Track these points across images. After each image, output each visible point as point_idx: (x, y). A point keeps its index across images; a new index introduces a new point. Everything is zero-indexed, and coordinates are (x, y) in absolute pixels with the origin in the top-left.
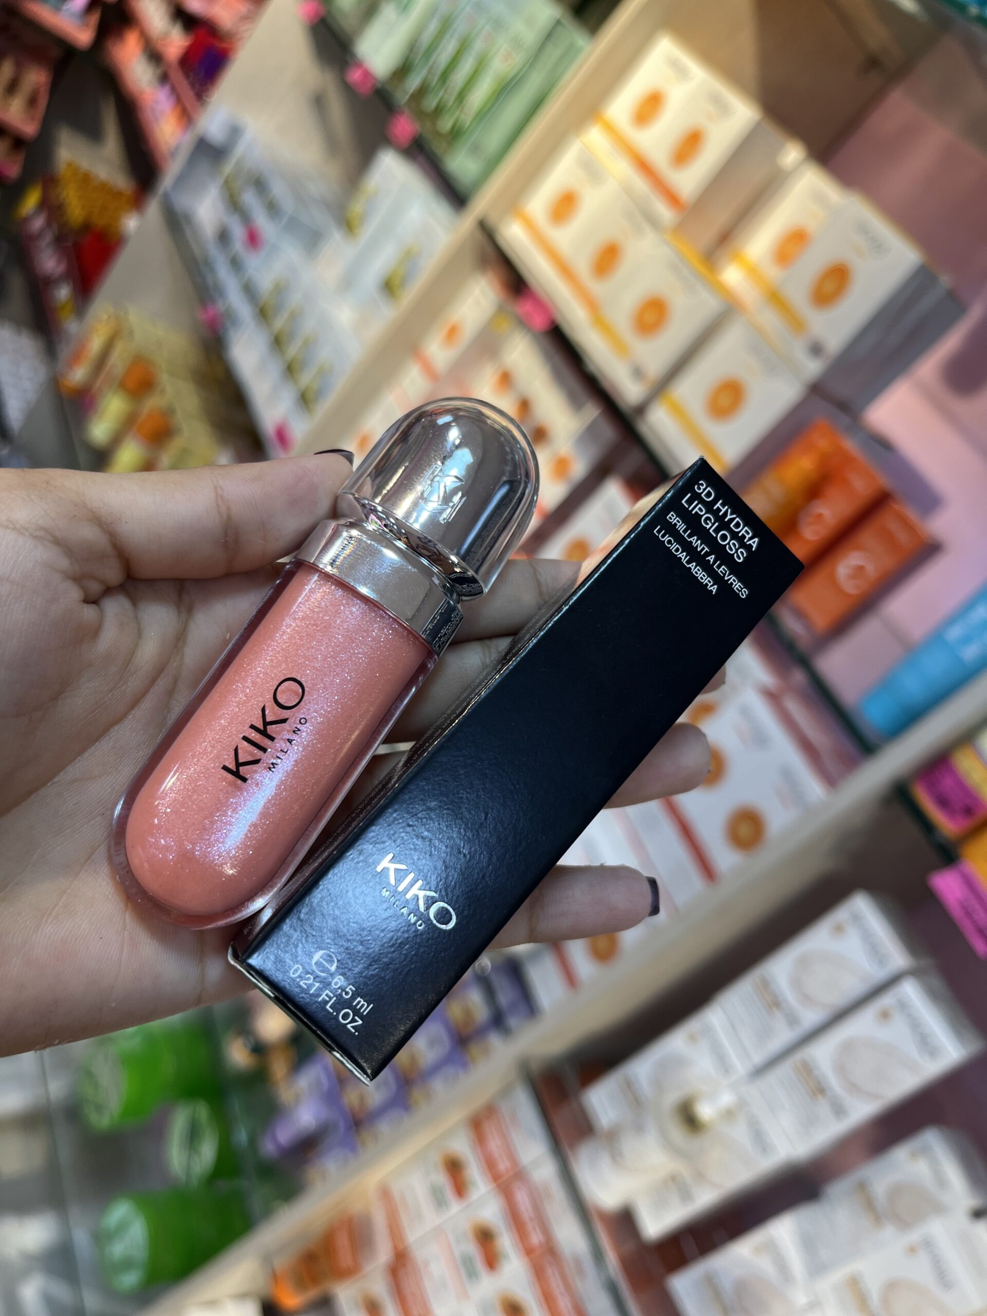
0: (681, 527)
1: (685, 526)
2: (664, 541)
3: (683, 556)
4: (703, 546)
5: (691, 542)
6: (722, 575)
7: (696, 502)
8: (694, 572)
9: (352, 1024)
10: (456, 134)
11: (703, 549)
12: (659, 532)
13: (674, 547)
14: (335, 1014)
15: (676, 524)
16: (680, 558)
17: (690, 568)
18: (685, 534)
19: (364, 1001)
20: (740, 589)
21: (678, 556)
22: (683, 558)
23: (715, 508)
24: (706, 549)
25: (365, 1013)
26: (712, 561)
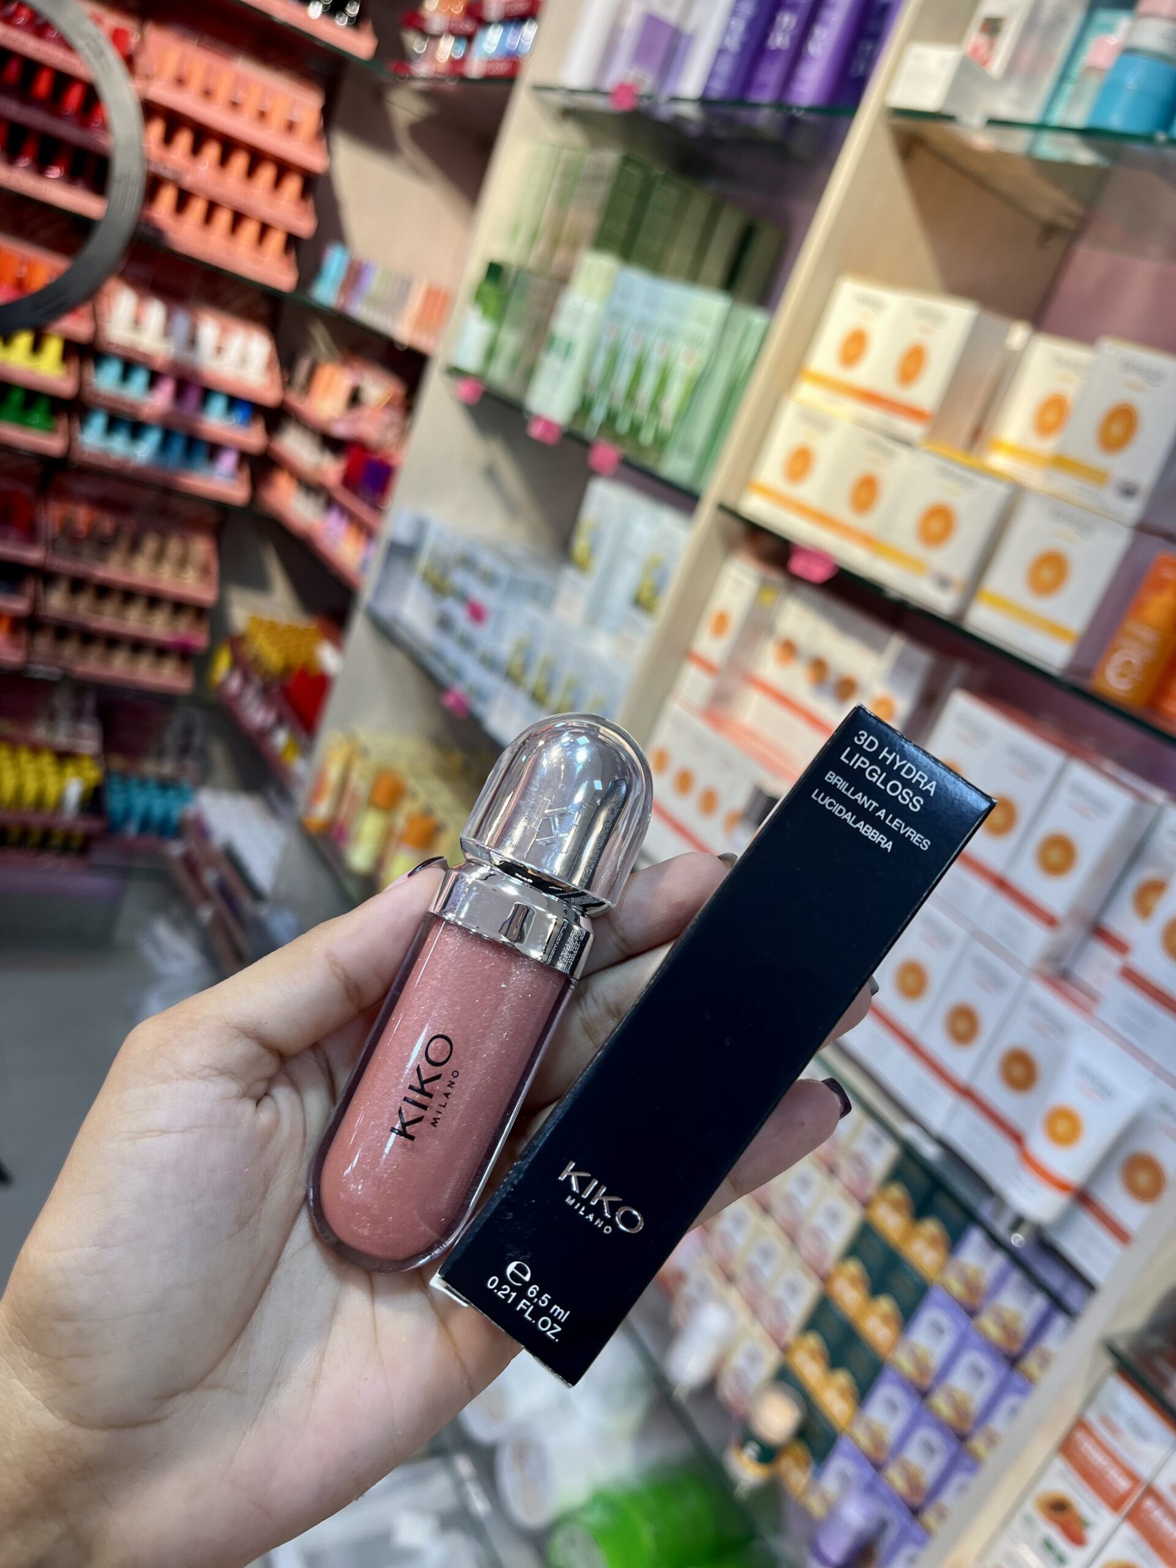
0: (842, 785)
1: (847, 784)
2: (824, 805)
3: (849, 817)
4: (870, 801)
5: (856, 800)
6: (896, 829)
7: (857, 756)
8: (863, 832)
9: (551, 1332)
10: (661, 442)
11: (871, 804)
12: (817, 795)
13: (837, 809)
14: (534, 1322)
15: (836, 784)
16: (845, 820)
17: (858, 829)
18: (848, 792)
19: (561, 1308)
20: (920, 841)
21: (843, 818)
22: (849, 819)
23: (880, 757)
24: (875, 804)
25: (563, 1320)
26: (883, 816)
